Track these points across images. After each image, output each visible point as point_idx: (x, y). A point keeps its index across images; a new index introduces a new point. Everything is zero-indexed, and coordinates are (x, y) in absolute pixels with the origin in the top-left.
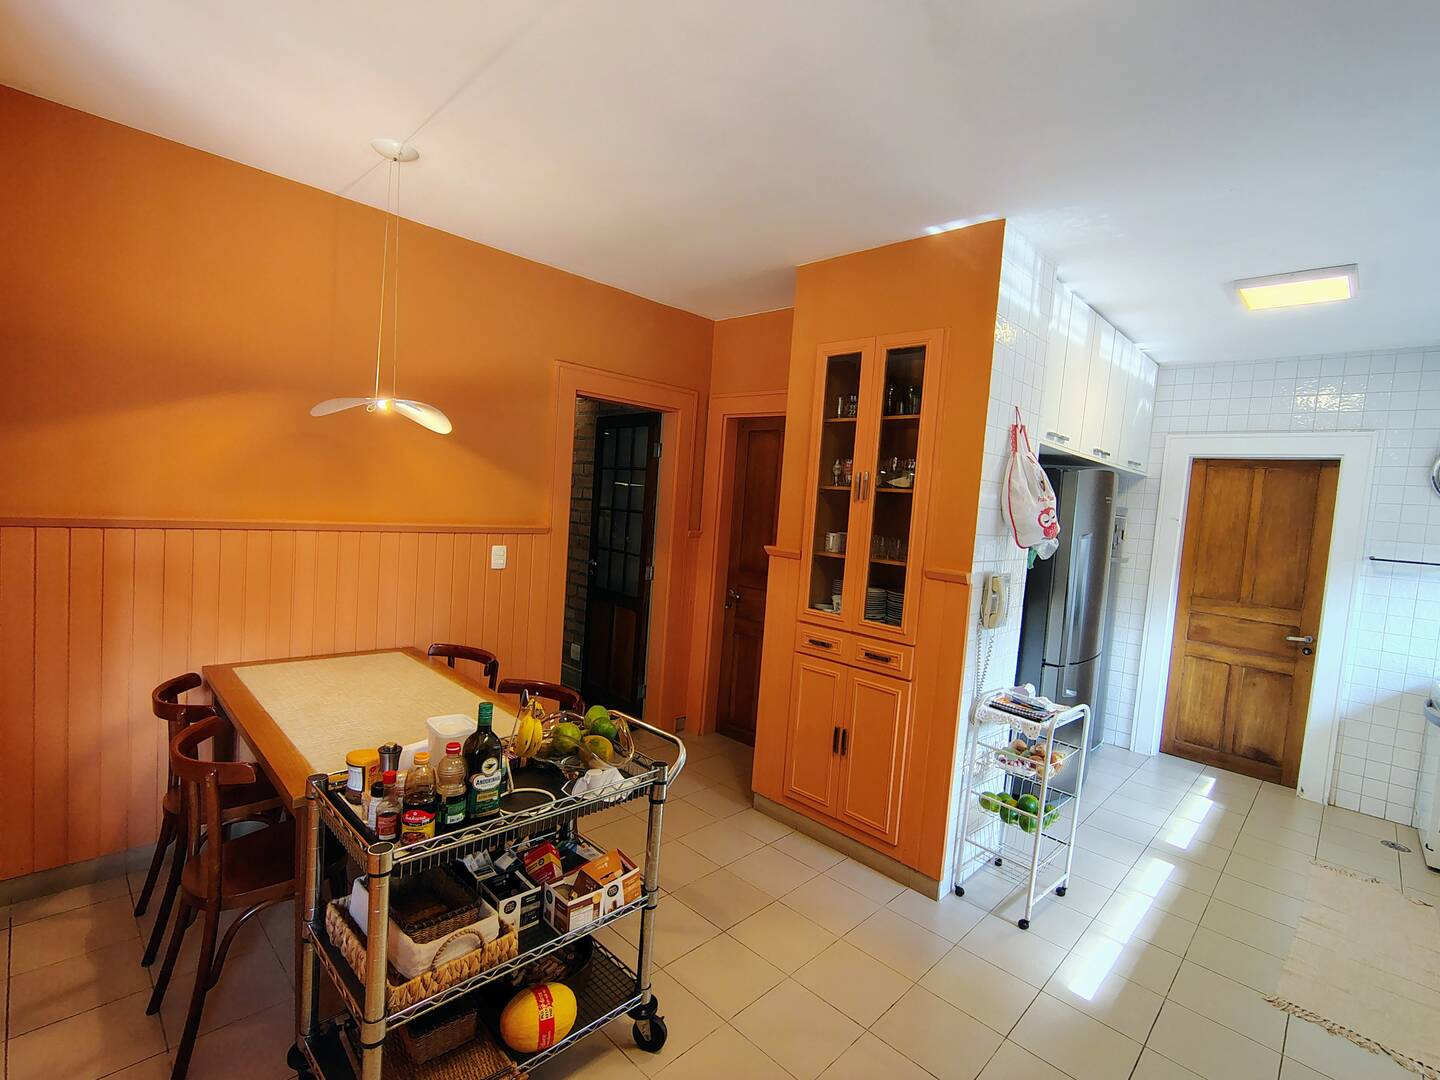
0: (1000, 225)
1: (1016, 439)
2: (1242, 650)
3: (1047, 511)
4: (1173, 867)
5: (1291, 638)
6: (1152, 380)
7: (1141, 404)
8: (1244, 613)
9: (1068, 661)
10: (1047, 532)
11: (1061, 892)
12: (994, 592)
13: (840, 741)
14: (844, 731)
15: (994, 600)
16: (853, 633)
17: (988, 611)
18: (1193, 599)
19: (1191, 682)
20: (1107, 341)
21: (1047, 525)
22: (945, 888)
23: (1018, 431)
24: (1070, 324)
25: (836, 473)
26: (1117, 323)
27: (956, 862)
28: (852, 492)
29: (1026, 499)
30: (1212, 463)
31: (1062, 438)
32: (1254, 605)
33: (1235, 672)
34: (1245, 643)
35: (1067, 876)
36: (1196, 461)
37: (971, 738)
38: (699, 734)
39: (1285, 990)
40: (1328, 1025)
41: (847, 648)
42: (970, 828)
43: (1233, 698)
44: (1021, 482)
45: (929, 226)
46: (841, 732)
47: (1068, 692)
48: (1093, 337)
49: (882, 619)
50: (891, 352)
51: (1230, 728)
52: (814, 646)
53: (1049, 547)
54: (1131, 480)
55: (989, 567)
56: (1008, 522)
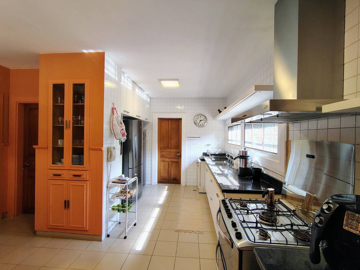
0: (103, 54)
1: (113, 111)
2: (170, 158)
3: (122, 130)
4: (159, 209)
5: (177, 154)
6: (149, 100)
7: (147, 106)
8: (169, 150)
9: (134, 167)
10: (123, 135)
11: (135, 225)
12: (110, 152)
13: (67, 204)
14: (68, 201)
15: (111, 154)
16: (68, 170)
17: (109, 157)
18: (161, 149)
19: (162, 167)
20: (137, 90)
21: (123, 133)
22: (104, 236)
23: (114, 109)
24: (127, 84)
25: (60, 121)
26: (139, 86)
27: (107, 228)
28: (64, 127)
29: (117, 127)
30: (161, 119)
31: (128, 112)
32: (171, 149)
33: (169, 163)
34: (171, 156)
35: (136, 220)
36: (159, 119)
37: (108, 193)
38: (14, 216)
39: (179, 227)
40: (185, 231)
41: (66, 175)
42: (110, 217)
43: (169, 168)
44: (115, 122)
45: (82, 49)
46: (67, 202)
47: (135, 174)
48: (134, 89)
49: (79, 164)
50: (74, 85)
51: (169, 175)
52: (55, 176)
53: (124, 139)
54: (146, 123)
55: (109, 145)
56: (113, 133)
